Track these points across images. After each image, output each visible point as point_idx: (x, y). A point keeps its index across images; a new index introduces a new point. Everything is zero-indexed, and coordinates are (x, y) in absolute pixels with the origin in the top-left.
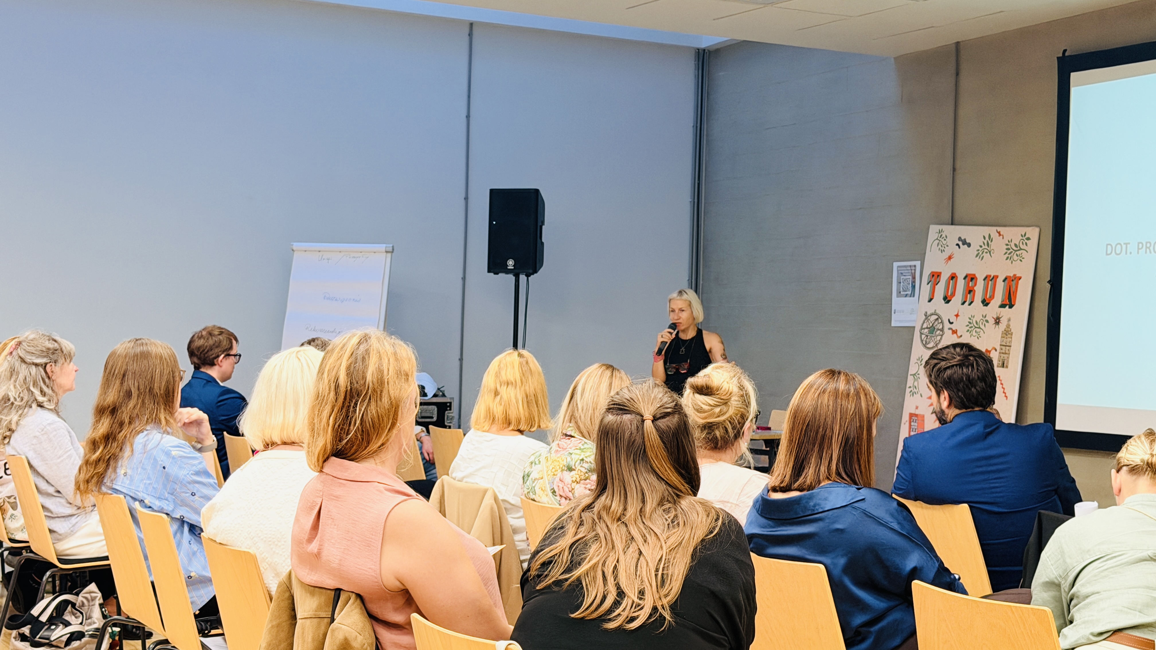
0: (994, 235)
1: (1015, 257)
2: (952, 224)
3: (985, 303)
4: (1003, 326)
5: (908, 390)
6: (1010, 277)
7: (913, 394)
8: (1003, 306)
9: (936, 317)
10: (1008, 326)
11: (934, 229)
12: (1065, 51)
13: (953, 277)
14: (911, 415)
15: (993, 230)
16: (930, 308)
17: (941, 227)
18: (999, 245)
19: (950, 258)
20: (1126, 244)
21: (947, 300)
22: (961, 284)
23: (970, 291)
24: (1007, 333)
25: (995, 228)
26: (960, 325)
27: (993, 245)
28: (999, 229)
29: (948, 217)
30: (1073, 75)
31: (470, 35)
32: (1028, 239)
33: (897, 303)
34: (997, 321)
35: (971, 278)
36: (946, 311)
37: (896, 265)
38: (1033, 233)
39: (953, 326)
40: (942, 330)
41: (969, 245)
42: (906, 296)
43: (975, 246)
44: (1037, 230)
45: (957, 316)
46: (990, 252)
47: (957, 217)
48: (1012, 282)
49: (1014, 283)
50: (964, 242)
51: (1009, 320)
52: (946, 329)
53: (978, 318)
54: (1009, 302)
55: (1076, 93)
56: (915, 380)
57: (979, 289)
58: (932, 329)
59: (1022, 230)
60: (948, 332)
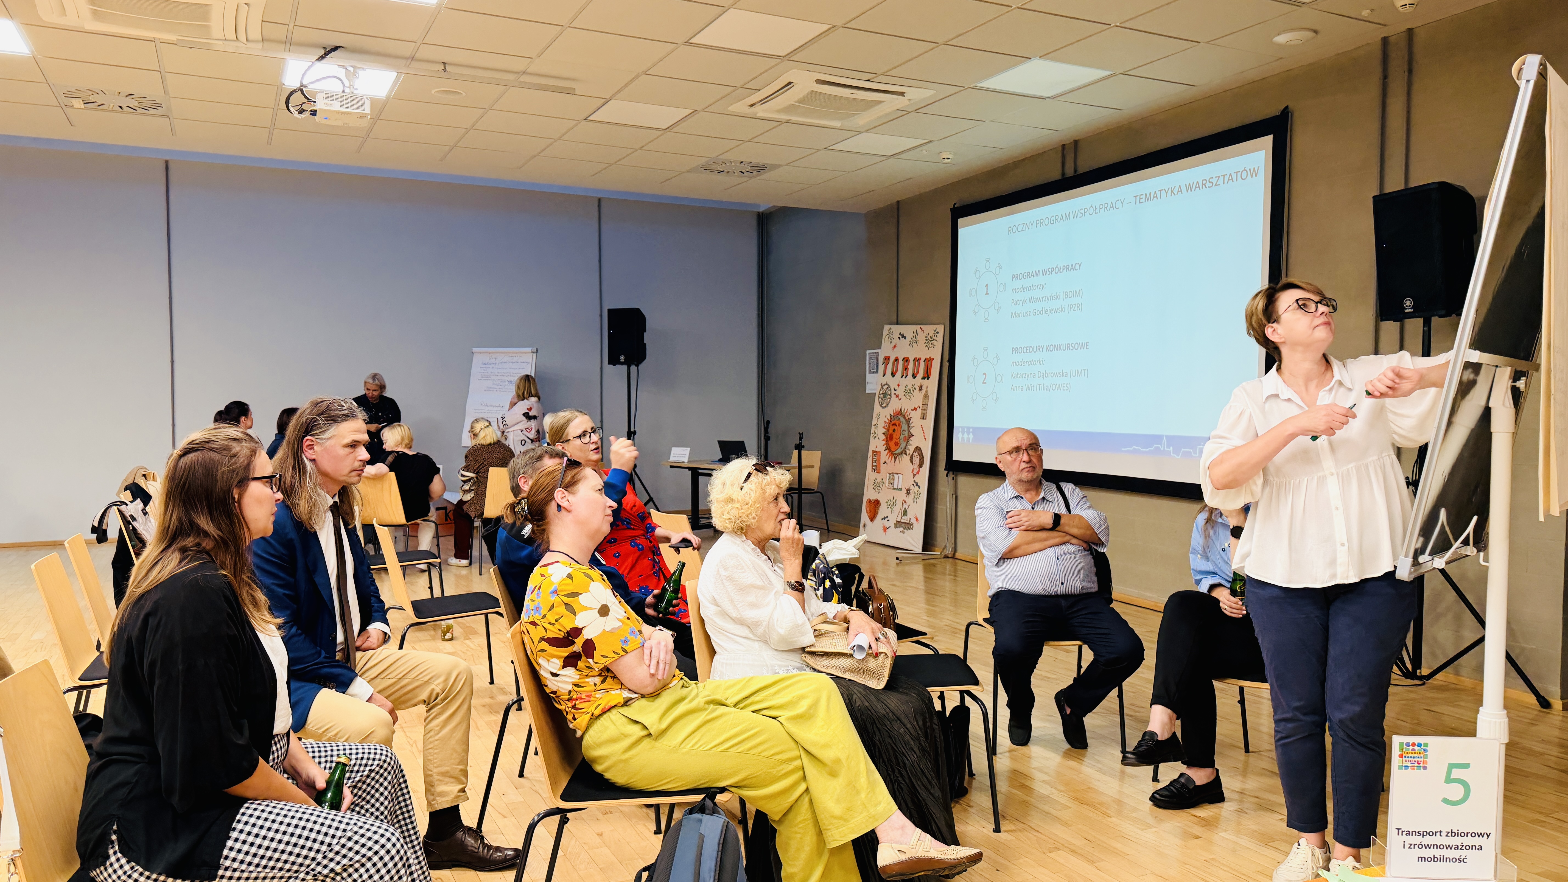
0: (919, 331)
1: (931, 346)
2: (897, 324)
3: (914, 376)
4: (924, 391)
5: (872, 435)
7: (874, 438)
8: (923, 378)
9: (887, 386)
10: (927, 391)
11: (886, 327)
12: (955, 204)
13: (897, 360)
14: (874, 452)
15: (917, 327)
16: (884, 380)
17: (890, 327)
18: (921, 337)
19: (895, 347)
21: (893, 375)
22: (901, 363)
23: (906, 369)
24: (926, 396)
25: (919, 327)
26: (900, 392)
27: (918, 337)
28: (922, 326)
29: (894, 319)
30: (959, 220)
31: (599, 206)
32: (938, 333)
33: (870, 377)
34: (921, 388)
35: (906, 360)
36: (893, 382)
37: (868, 352)
38: (939, 329)
39: (897, 393)
40: (890, 395)
42: (873, 372)
43: (908, 338)
44: (943, 326)
45: (899, 385)
47: (899, 319)
48: (928, 361)
49: (930, 362)
50: (903, 336)
51: (927, 387)
52: (892, 395)
53: (910, 386)
54: (927, 376)
55: (962, 232)
56: (875, 428)
57: (911, 367)
58: (885, 394)
59: (934, 327)
60: (893, 396)
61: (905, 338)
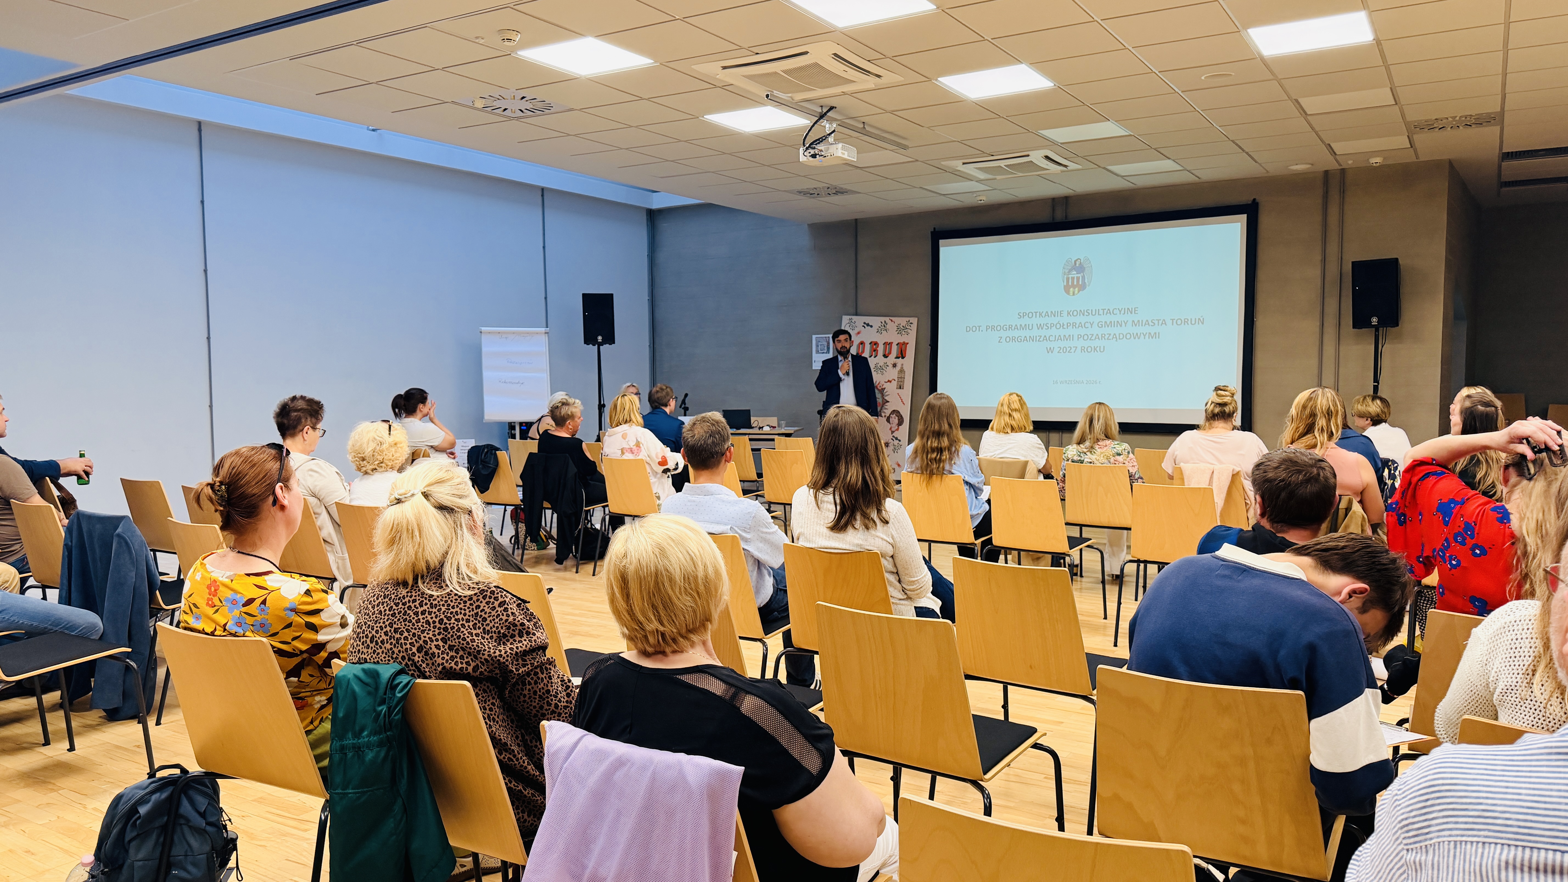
0: (888, 321)
1: (903, 333)
2: (858, 315)
3: (885, 356)
4: (898, 368)
6: (901, 343)
8: (897, 358)
10: (902, 368)
11: (846, 317)
12: (934, 228)
13: (862, 343)
17: (850, 317)
18: (892, 327)
20: (979, 327)
24: (902, 371)
25: (888, 318)
27: (888, 327)
28: (891, 318)
29: (853, 312)
30: (941, 241)
31: (543, 195)
32: (913, 323)
35: (874, 343)
37: (814, 337)
38: (914, 321)
41: (871, 326)
44: (917, 319)
46: (886, 330)
47: (859, 311)
49: (903, 346)
50: (868, 325)
51: (902, 365)
53: (881, 364)
54: (902, 355)
55: (942, 250)
57: (881, 349)
59: (908, 319)
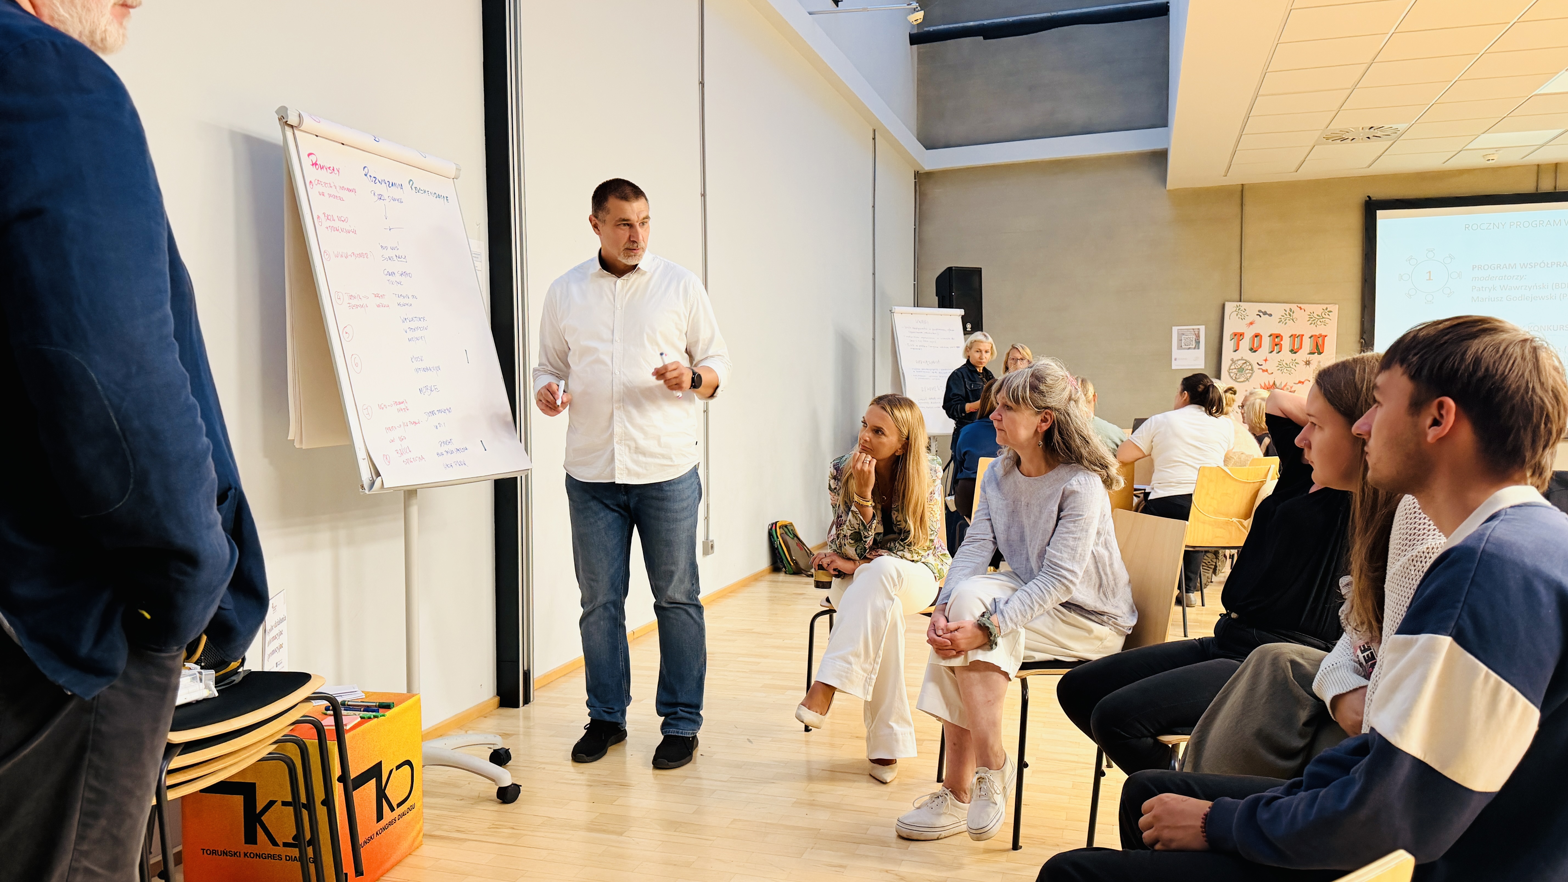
1: (1318, 322)
3: (1293, 352)
6: (1316, 335)
8: (1311, 353)
9: (1244, 362)
11: (1231, 305)
12: (1369, 197)
13: (1257, 335)
15: (1294, 307)
16: (1236, 356)
17: (1236, 304)
19: (1251, 323)
21: (1253, 350)
22: (1266, 340)
23: (1277, 344)
25: (1295, 305)
26: (1271, 366)
27: (1295, 315)
28: (1299, 305)
30: (1379, 212)
31: (874, 139)
32: (1330, 312)
33: (1176, 353)
36: (1254, 358)
37: (1175, 328)
38: (1335, 308)
39: (1263, 367)
40: (1252, 369)
42: (1189, 348)
43: (1276, 316)
44: (1337, 306)
45: (1266, 360)
46: (1293, 320)
47: (1248, 297)
48: (1318, 339)
49: (1320, 340)
50: (1265, 313)
52: (1256, 369)
53: (1288, 361)
54: (1318, 350)
55: (1382, 223)
57: (1286, 343)
58: (1241, 370)
59: (1325, 307)
60: (1257, 372)
61: (1270, 315)
